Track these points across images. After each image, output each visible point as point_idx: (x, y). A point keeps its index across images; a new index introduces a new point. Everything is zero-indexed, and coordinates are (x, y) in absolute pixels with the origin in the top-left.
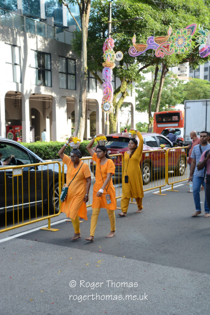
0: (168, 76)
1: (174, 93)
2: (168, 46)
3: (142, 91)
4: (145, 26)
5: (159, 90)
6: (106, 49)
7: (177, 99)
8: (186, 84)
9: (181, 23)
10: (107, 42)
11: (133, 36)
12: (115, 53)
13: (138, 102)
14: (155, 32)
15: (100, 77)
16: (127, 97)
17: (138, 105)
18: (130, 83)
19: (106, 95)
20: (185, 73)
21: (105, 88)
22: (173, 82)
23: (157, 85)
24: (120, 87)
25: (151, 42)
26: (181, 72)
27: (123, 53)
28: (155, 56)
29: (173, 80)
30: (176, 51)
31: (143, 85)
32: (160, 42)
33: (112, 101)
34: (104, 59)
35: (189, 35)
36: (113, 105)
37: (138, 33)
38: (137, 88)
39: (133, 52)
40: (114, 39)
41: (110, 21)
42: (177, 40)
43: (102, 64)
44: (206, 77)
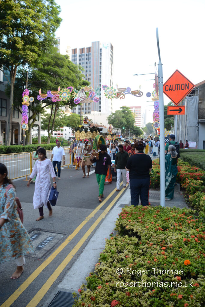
0: (59, 111)
1: (62, 120)
2: (59, 96)
3: (45, 119)
4: (46, 84)
5: (54, 118)
6: (25, 95)
7: (64, 123)
8: (69, 116)
9: (65, 85)
10: (25, 92)
11: (39, 89)
12: (30, 97)
13: (42, 125)
14: (51, 88)
15: (21, 110)
16: (36, 121)
17: (43, 126)
18: (38, 114)
19: (23, 120)
20: (69, 110)
21: (23, 116)
22: (62, 115)
23: (53, 115)
24: (32, 116)
25: (49, 93)
26: (67, 109)
27: (34, 98)
28: (51, 101)
29: (62, 114)
30: (62, 99)
31: (45, 115)
32: (54, 94)
33: (27, 123)
34: (23, 100)
35: (69, 92)
36: (28, 126)
37: (42, 88)
38: (42, 117)
39: (40, 98)
40: (29, 90)
41: (27, 81)
42: (63, 94)
43: (21, 103)
44: (79, 113)
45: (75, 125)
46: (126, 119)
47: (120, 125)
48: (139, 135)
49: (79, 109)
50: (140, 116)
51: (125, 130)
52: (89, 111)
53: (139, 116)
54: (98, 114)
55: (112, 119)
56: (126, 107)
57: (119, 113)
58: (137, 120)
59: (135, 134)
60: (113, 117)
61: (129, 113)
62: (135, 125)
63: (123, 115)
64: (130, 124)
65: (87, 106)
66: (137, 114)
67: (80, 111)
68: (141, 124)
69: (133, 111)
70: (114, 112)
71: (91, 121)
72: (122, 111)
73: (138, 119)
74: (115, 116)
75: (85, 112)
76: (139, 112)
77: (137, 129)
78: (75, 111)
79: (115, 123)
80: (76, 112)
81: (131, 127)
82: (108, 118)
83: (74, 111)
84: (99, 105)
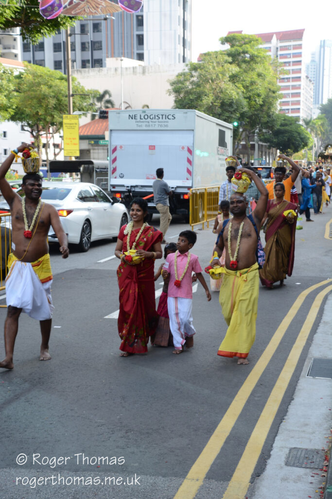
20: (14, 51)
44: (57, 65)
45: (46, 114)
46: (246, 87)
47: (219, 111)
48: (296, 150)
49: (57, 47)
50: (299, 71)
51: (241, 130)
52: (97, 55)
53: (294, 72)
54: (133, 68)
55: (190, 87)
56: (244, 38)
57: (218, 63)
58: (287, 88)
59: (278, 146)
60: (195, 79)
61: (256, 63)
62: (278, 107)
63: (234, 69)
64: (261, 106)
65: (90, 36)
66: (285, 63)
67: (60, 56)
68: (301, 106)
69: (271, 54)
70: (195, 61)
71: (107, 97)
72: (229, 55)
73: (291, 83)
74: (200, 75)
75: (79, 63)
76: (295, 55)
77: (287, 128)
78: (39, 55)
79: (200, 103)
80: (44, 60)
81: (265, 119)
82: (172, 85)
83: (37, 58)
84: (136, 33)
